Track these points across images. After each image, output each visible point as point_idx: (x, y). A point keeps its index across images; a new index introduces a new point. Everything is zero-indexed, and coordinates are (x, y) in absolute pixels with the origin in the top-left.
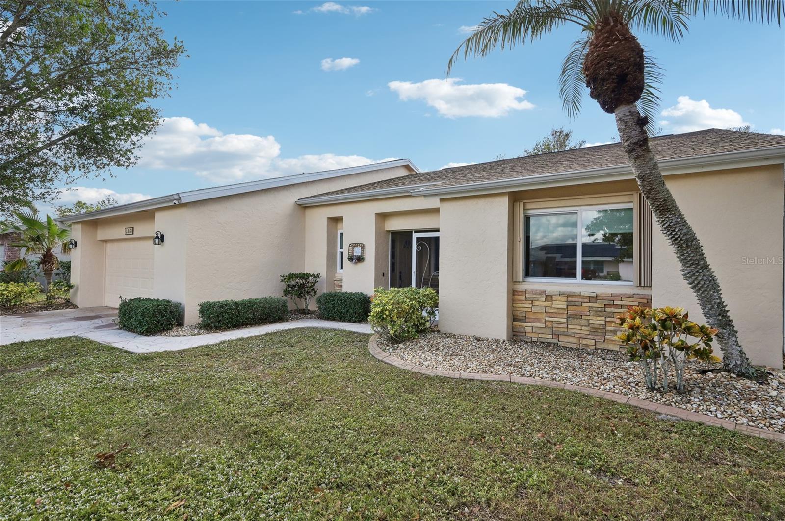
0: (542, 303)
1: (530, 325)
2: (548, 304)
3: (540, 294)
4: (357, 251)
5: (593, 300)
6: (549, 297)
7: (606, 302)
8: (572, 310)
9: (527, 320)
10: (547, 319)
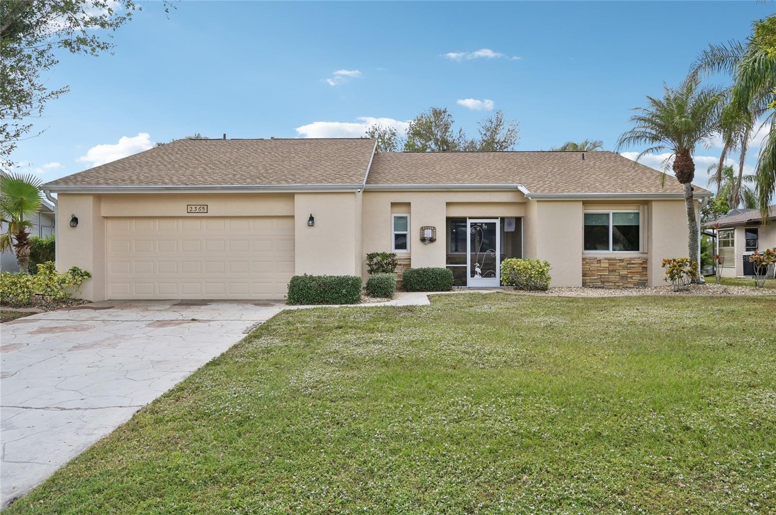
0: (596, 265)
1: (589, 278)
2: (598, 265)
3: (594, 259)
4: (428, 234)
5: (621, 261)
6: (599, 261)
7: (628, 262)
8: (611, 268)
9: (587, 275)
10: (598, 273)
